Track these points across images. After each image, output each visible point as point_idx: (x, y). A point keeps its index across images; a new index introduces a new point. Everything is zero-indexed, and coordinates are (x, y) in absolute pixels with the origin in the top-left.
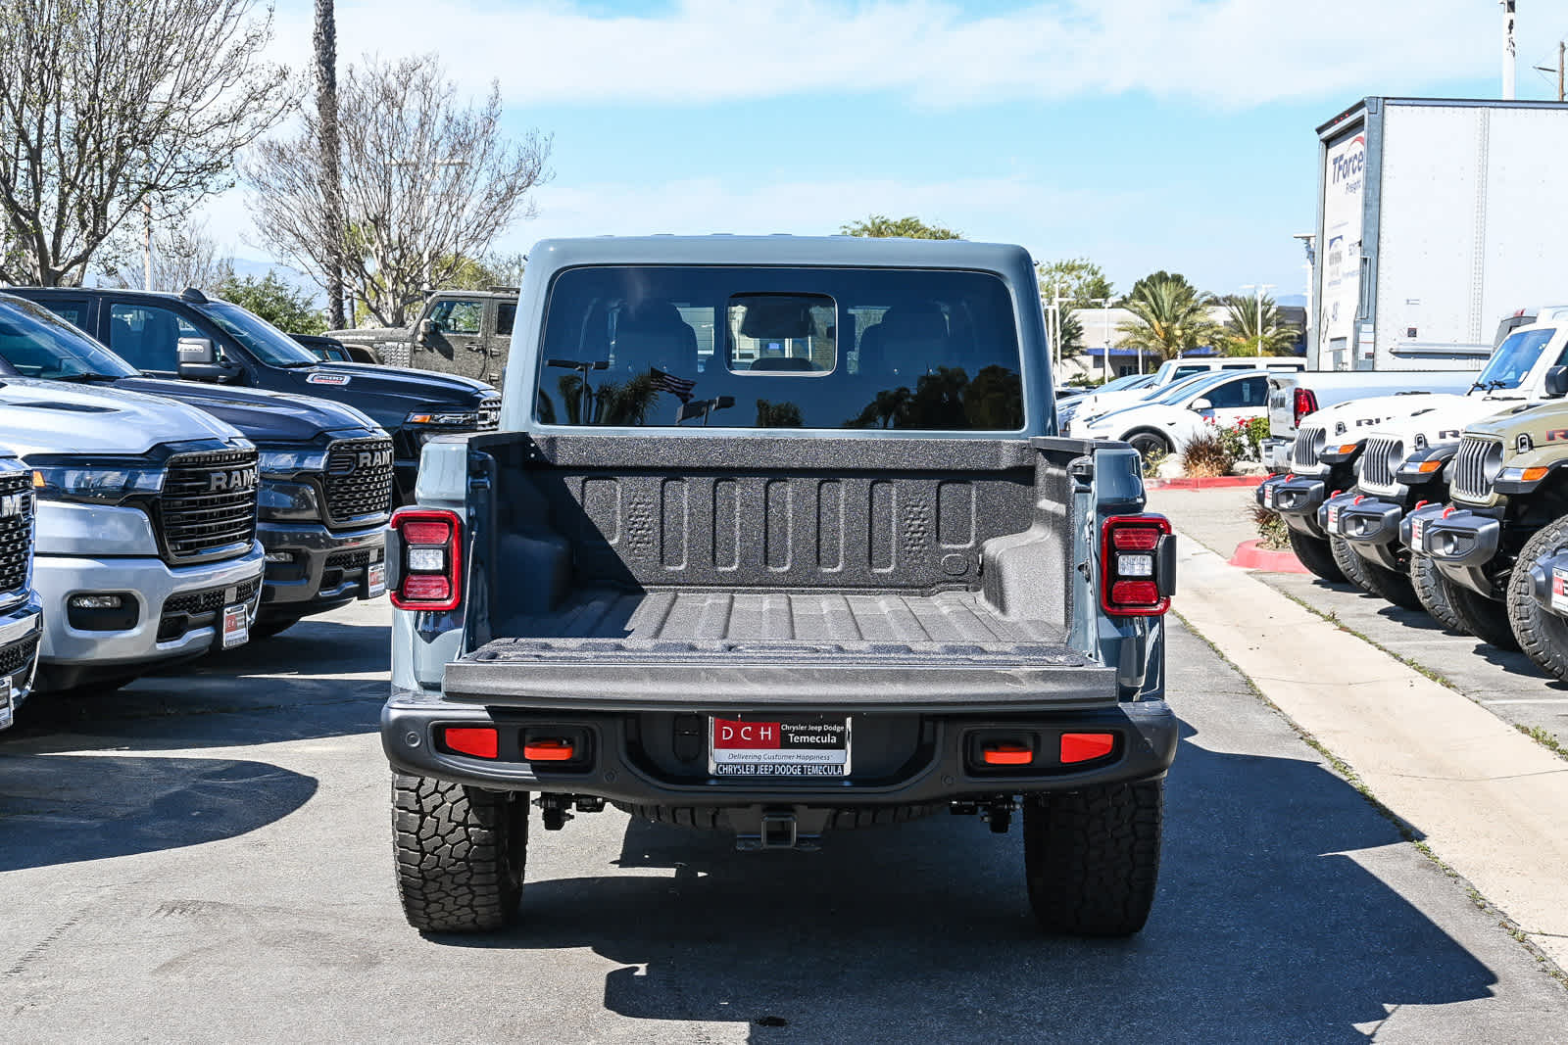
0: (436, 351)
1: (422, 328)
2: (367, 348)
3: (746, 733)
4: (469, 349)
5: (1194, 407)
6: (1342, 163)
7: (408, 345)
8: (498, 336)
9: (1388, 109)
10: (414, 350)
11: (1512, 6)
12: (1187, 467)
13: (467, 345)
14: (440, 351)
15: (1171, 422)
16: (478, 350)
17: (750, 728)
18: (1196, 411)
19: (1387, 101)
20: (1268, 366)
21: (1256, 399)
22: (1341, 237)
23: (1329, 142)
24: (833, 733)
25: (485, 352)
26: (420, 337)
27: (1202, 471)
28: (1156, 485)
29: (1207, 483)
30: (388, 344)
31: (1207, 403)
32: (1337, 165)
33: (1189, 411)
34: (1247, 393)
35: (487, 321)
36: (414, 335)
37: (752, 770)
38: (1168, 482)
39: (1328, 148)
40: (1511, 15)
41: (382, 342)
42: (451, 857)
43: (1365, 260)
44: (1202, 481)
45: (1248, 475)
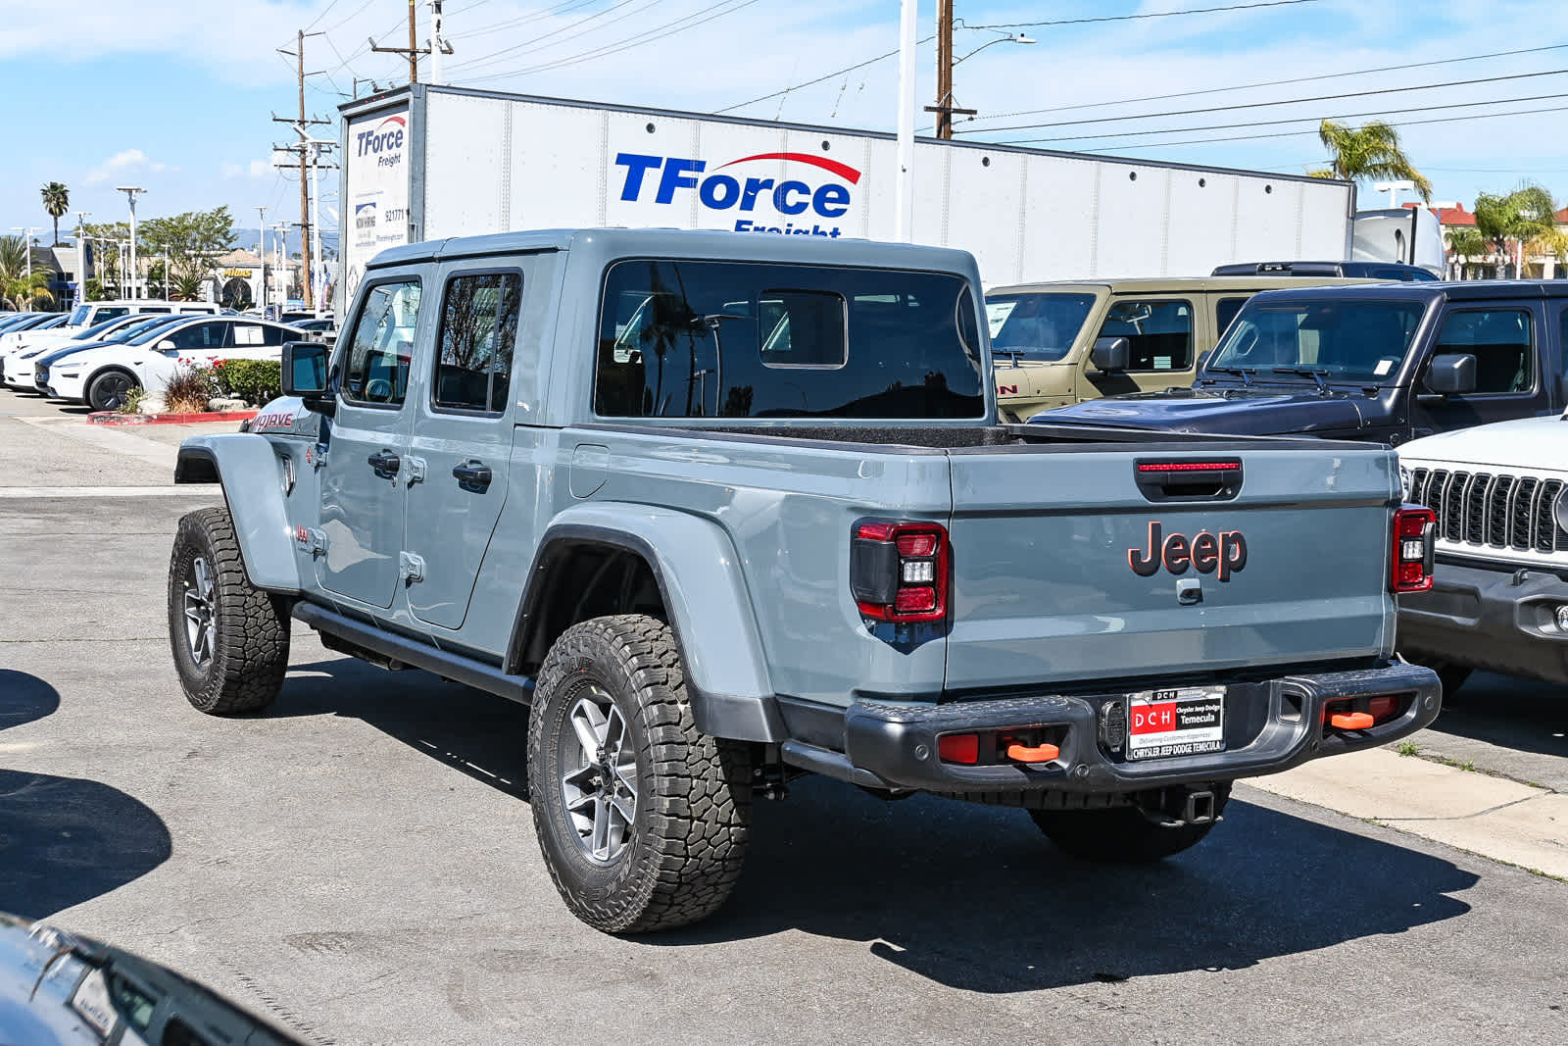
3: (1153, 719)
5: (160, 347)
6: (371, 138)
9: (430, 94)
11: (438, 8)
12: (169, 402)
15: (138, 361)
17: (1154, 714)
18: (160, 351)
19: (429, 88)
20: (182, 310)
21: (216, 341)
22: (374, 205)
23: (350, 119)
24: (1212, 712)
27: (185, 407)
28: (143, 421)
29: (192, 418)
31: (170, 345)
32: (364, 140)
33: (154, 352)
34: (207, 337)
37: (1158, 752)
38: (155, 417)
39: (349, 124)
40: (438, 16)
42: (712, 859)
43: (413, 226)
44: (187, 417)
45: (224, 410)
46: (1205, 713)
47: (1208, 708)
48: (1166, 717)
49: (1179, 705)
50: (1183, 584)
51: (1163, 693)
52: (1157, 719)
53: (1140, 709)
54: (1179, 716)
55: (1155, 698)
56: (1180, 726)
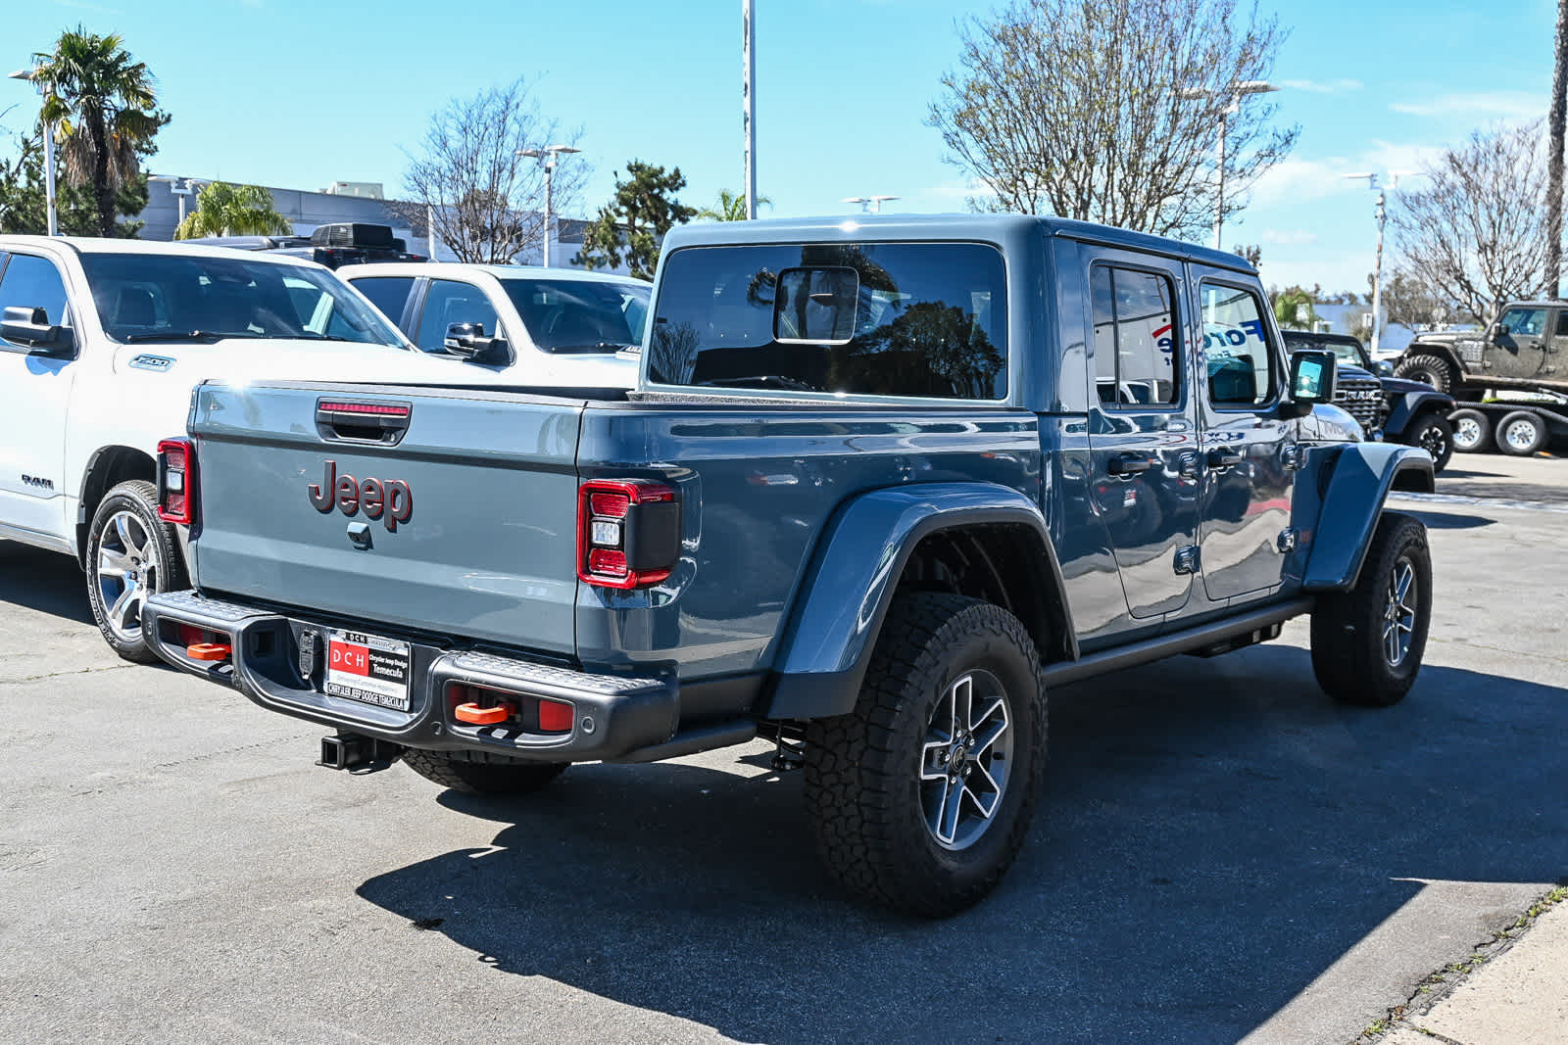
0: (1504, 348)
1: (1493, 330)
2: (1447, 345)
4: (1532, 347)
7: (1482, 343)
8: (1557, 337)
10: (1486, 347)
13: (1530, 344)
14: (1508, 349)
16: (1538, 348)
25: (1545, 350)
26: (1491, 338)
30: (1466, 342)
35: (1549, 325)
36: (1487, 337)
41: (1462, 340)
46: (395, 667)
47: (397, 663)
48: (360, 660)
49: (371, 651)
50: (356, 527)
51: (355, 635)
52: (352, 659)
53: (339, 646)
54: (371, 663)
55: (348, 638)
56: (372, 674)
